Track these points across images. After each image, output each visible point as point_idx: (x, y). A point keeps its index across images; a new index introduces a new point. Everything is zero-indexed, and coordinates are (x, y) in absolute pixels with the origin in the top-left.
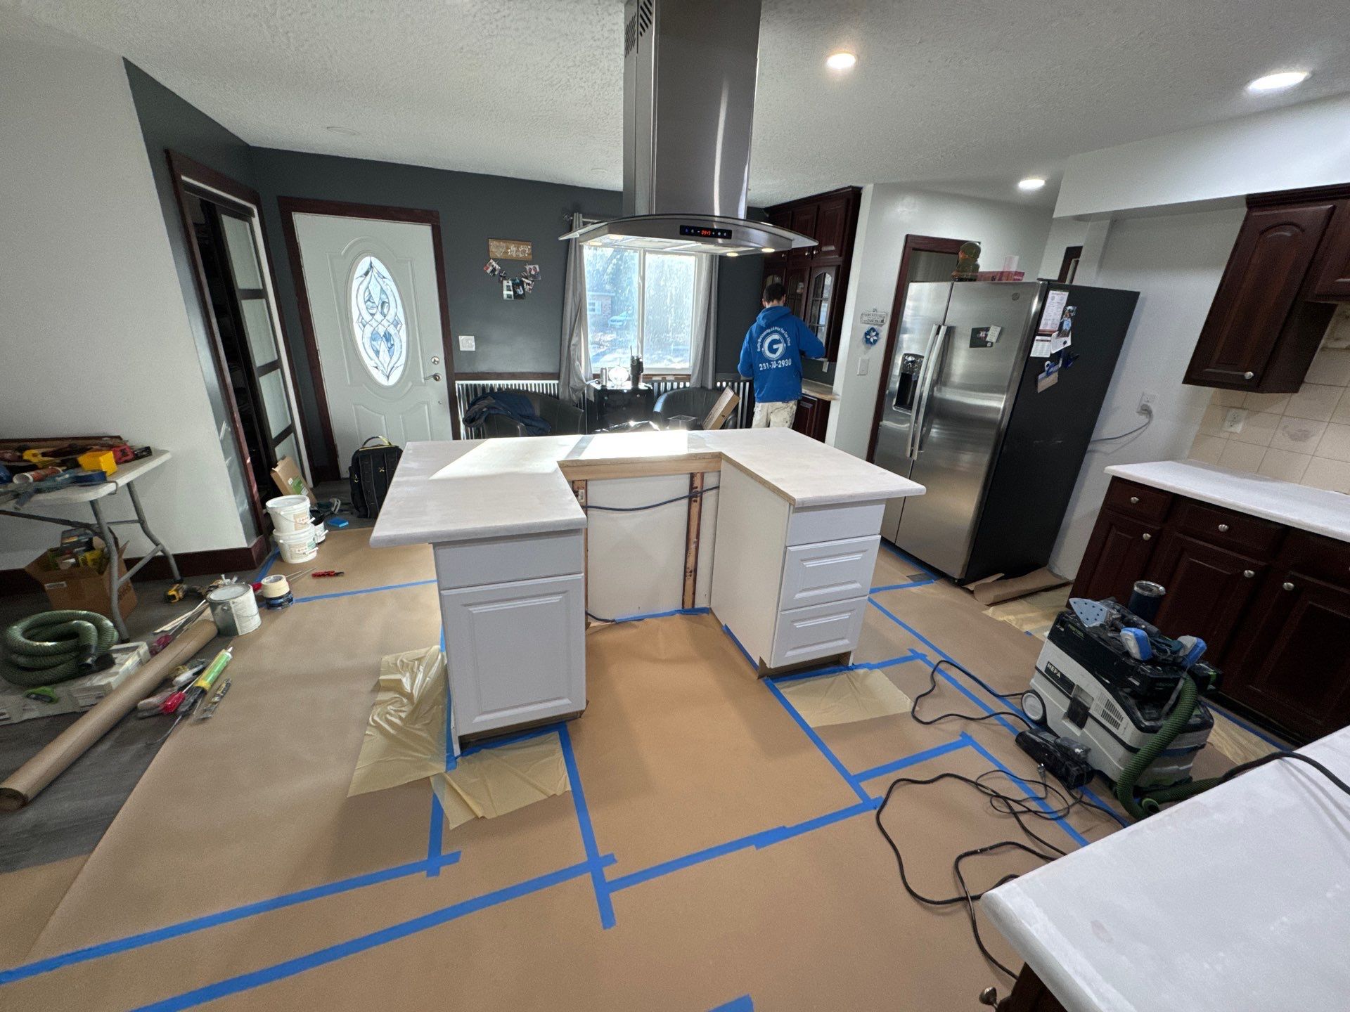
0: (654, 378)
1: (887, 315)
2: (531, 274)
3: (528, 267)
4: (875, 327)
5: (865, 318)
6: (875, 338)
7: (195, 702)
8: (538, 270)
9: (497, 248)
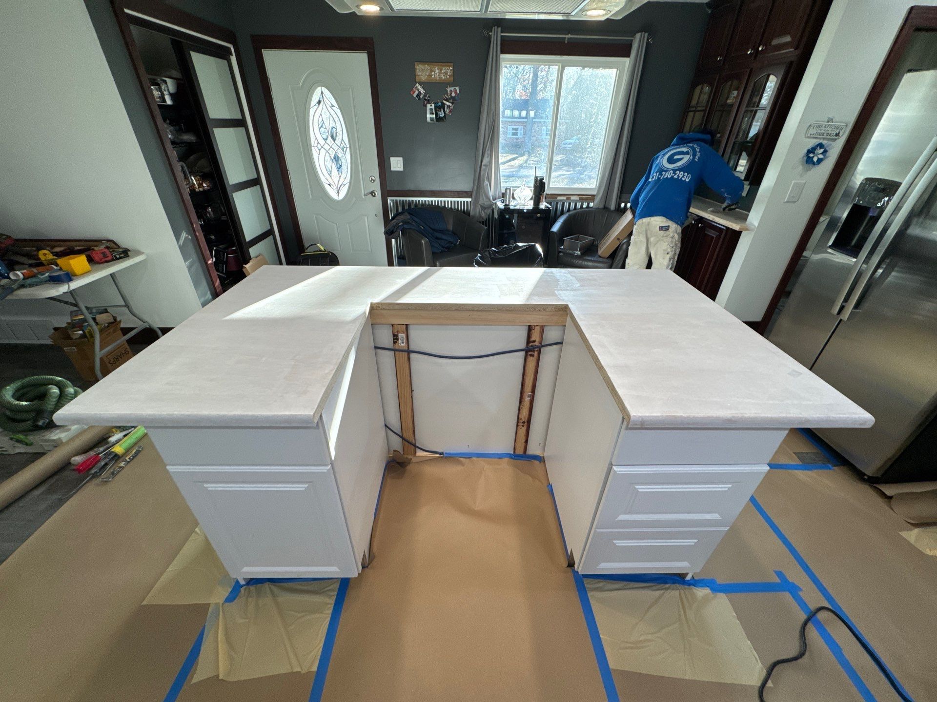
0: (559, 198)
1: (846, 126)
2: (451, 96)
3: (449, 90)
4: (825, 142)
5: (813, 131)
6: (821, 156)
7: (106, 464)
8: (458, 92)
9: (425, 72)
